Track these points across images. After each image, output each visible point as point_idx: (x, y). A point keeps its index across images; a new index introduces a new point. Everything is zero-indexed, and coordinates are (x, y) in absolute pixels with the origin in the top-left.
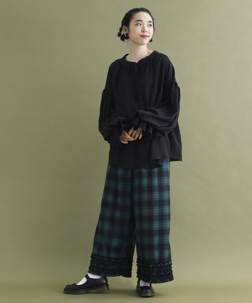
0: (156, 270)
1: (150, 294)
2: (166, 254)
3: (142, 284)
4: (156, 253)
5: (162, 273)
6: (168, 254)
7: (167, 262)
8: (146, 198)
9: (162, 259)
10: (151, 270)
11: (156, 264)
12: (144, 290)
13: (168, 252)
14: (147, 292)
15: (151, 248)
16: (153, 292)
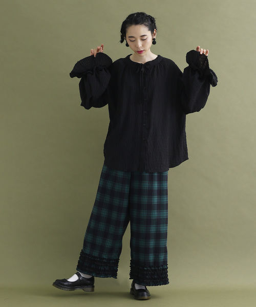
0: (150, 273)
1: (146, 297)
2: (162, 257)
3: (137, 287)
4: (151, 257)
5: (156, 277)
6: (163, 258)
7: (162, 266)
8: (145, 201)
9: (156, 262)
10: (145, 273)
11: (150, 267)
12: (141, 293)
13: (163, 256)
14: (143, 295)
15: (147, 251)
16: (149, 295)
